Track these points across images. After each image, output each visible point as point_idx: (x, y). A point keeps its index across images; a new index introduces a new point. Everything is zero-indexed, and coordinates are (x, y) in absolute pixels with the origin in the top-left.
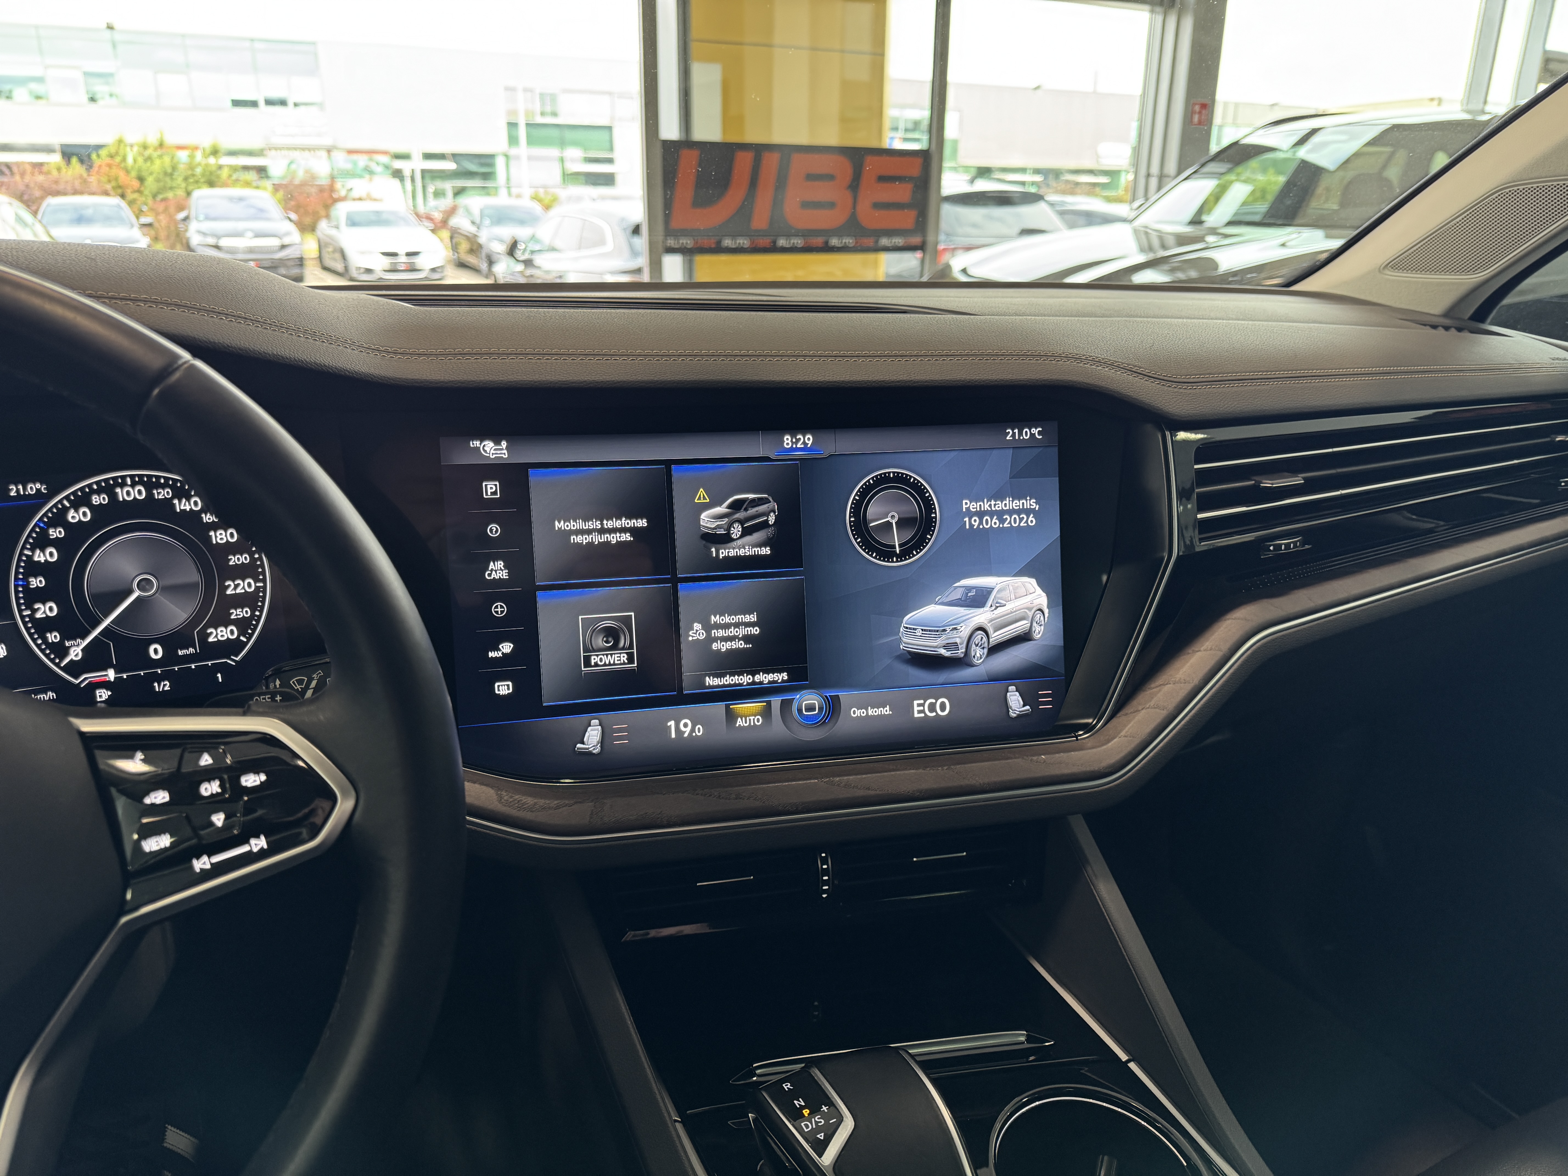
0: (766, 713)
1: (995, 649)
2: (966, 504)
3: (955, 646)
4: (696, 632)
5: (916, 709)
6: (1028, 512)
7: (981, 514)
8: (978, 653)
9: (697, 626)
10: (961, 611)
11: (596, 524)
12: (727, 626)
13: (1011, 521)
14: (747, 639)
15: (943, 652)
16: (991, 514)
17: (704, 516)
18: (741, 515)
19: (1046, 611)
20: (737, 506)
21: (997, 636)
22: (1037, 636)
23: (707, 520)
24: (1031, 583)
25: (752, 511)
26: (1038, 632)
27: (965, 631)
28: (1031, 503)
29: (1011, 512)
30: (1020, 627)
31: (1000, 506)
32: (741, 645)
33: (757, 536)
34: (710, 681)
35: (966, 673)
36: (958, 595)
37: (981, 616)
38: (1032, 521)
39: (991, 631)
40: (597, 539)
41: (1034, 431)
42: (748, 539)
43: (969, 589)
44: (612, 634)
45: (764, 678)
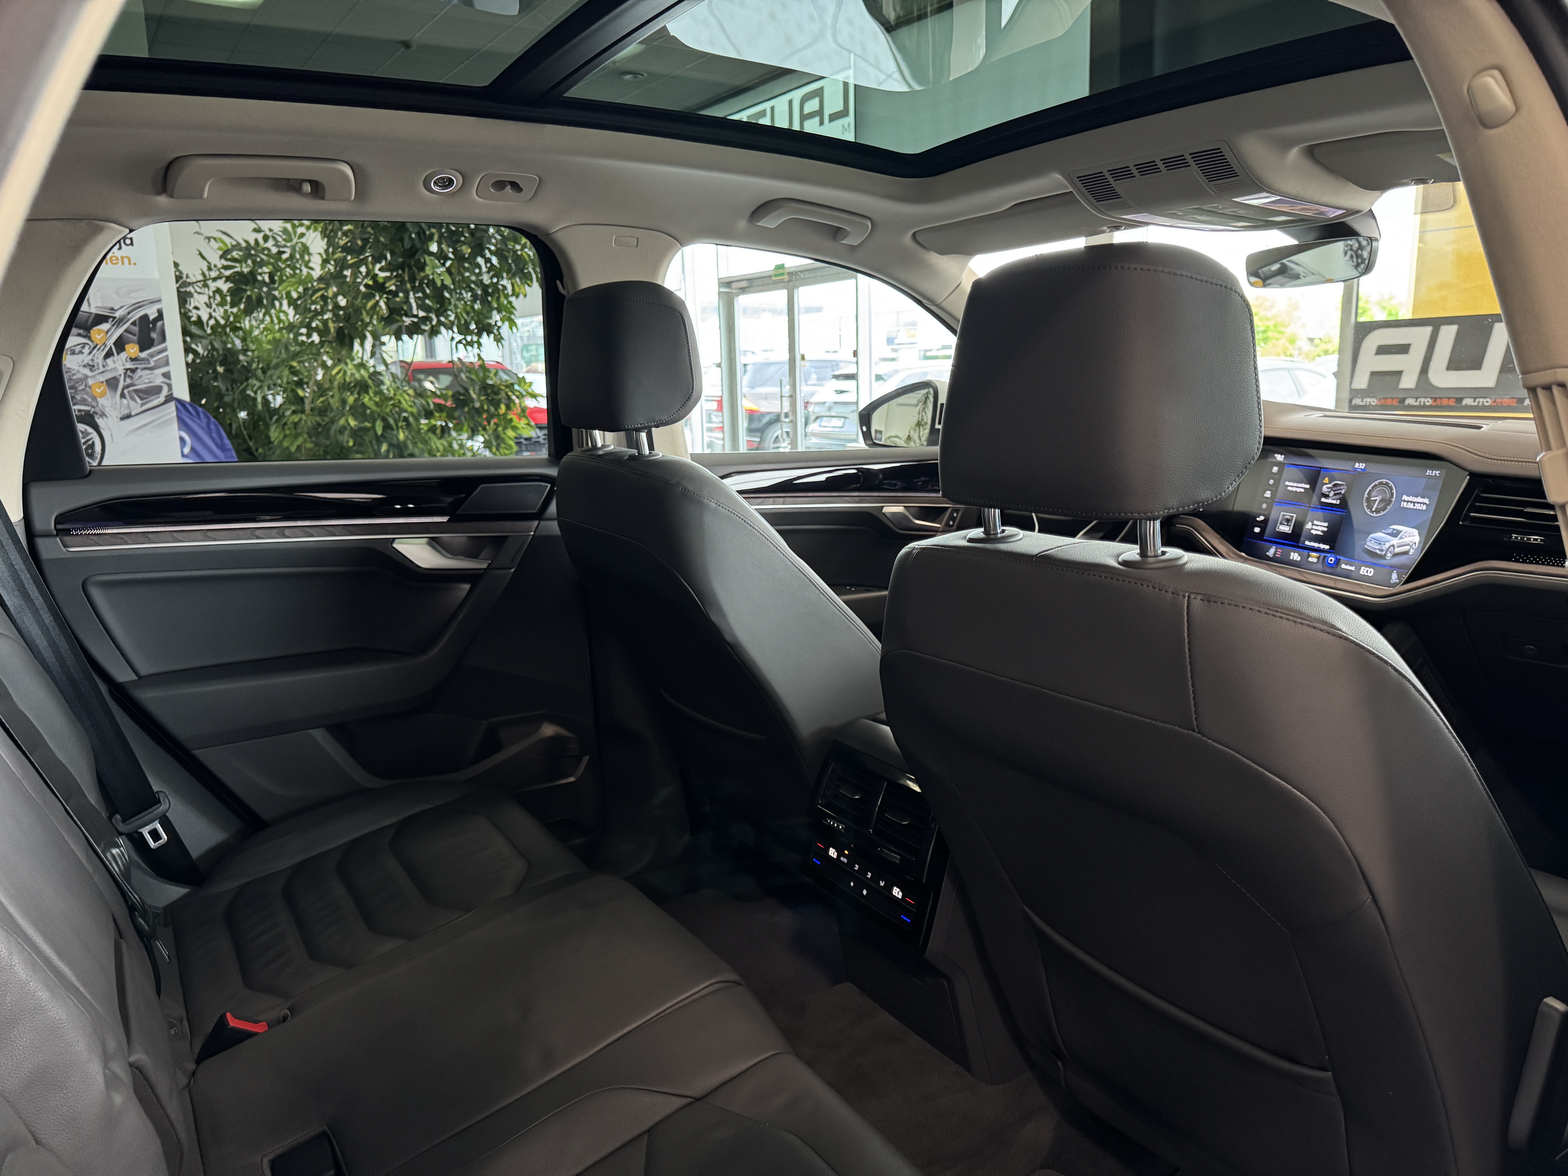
0: (1318, 558)
1: (1395, 555)
2: (1405, 497)
3: (1381, 550)
4: (1309, 526)
5: (1362, 570)
6: (1424, 504)
7: (1408, 502)
8: (1389, 555)
9: (1310, 523)
10: (1389, 537)
11: (1295, 484)
12: (1318, 525)
13: (1418, 506)
14: (1322, 531)
15: (1378, 551)
16: (1411, 502)
17: (1324, 487)
18: (1334, 489)
19: (1417, 544)
20: (1335, 485)
21: (1397, 550)
22: (1411, 553)
23: (1325, 489)
24: (1416, 532)
25: (1338, 488)
26: (1412, 551)
27: (1388, 545)
28: (1426, 501)
29: (1418, 503)
30: (1406, 548)
31: (1415, 500)
32: (1320, 533)
33: (1337, 497)
34: (1307, 543)
35: (1383, 562)
36: (1390, 531)
37: (1395, 541)
38: (1424, 507)
39: (1396, 547)
40: (1294, 489)
41: (1437, 472)
42: (1334, 497)
43: (1394, 530)
44: (1288, 521)
45: (1322, 546)
